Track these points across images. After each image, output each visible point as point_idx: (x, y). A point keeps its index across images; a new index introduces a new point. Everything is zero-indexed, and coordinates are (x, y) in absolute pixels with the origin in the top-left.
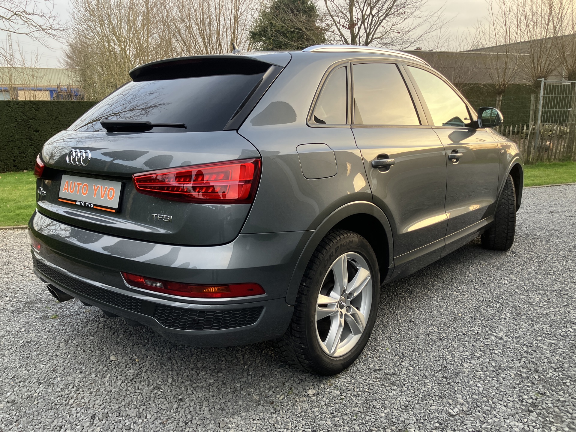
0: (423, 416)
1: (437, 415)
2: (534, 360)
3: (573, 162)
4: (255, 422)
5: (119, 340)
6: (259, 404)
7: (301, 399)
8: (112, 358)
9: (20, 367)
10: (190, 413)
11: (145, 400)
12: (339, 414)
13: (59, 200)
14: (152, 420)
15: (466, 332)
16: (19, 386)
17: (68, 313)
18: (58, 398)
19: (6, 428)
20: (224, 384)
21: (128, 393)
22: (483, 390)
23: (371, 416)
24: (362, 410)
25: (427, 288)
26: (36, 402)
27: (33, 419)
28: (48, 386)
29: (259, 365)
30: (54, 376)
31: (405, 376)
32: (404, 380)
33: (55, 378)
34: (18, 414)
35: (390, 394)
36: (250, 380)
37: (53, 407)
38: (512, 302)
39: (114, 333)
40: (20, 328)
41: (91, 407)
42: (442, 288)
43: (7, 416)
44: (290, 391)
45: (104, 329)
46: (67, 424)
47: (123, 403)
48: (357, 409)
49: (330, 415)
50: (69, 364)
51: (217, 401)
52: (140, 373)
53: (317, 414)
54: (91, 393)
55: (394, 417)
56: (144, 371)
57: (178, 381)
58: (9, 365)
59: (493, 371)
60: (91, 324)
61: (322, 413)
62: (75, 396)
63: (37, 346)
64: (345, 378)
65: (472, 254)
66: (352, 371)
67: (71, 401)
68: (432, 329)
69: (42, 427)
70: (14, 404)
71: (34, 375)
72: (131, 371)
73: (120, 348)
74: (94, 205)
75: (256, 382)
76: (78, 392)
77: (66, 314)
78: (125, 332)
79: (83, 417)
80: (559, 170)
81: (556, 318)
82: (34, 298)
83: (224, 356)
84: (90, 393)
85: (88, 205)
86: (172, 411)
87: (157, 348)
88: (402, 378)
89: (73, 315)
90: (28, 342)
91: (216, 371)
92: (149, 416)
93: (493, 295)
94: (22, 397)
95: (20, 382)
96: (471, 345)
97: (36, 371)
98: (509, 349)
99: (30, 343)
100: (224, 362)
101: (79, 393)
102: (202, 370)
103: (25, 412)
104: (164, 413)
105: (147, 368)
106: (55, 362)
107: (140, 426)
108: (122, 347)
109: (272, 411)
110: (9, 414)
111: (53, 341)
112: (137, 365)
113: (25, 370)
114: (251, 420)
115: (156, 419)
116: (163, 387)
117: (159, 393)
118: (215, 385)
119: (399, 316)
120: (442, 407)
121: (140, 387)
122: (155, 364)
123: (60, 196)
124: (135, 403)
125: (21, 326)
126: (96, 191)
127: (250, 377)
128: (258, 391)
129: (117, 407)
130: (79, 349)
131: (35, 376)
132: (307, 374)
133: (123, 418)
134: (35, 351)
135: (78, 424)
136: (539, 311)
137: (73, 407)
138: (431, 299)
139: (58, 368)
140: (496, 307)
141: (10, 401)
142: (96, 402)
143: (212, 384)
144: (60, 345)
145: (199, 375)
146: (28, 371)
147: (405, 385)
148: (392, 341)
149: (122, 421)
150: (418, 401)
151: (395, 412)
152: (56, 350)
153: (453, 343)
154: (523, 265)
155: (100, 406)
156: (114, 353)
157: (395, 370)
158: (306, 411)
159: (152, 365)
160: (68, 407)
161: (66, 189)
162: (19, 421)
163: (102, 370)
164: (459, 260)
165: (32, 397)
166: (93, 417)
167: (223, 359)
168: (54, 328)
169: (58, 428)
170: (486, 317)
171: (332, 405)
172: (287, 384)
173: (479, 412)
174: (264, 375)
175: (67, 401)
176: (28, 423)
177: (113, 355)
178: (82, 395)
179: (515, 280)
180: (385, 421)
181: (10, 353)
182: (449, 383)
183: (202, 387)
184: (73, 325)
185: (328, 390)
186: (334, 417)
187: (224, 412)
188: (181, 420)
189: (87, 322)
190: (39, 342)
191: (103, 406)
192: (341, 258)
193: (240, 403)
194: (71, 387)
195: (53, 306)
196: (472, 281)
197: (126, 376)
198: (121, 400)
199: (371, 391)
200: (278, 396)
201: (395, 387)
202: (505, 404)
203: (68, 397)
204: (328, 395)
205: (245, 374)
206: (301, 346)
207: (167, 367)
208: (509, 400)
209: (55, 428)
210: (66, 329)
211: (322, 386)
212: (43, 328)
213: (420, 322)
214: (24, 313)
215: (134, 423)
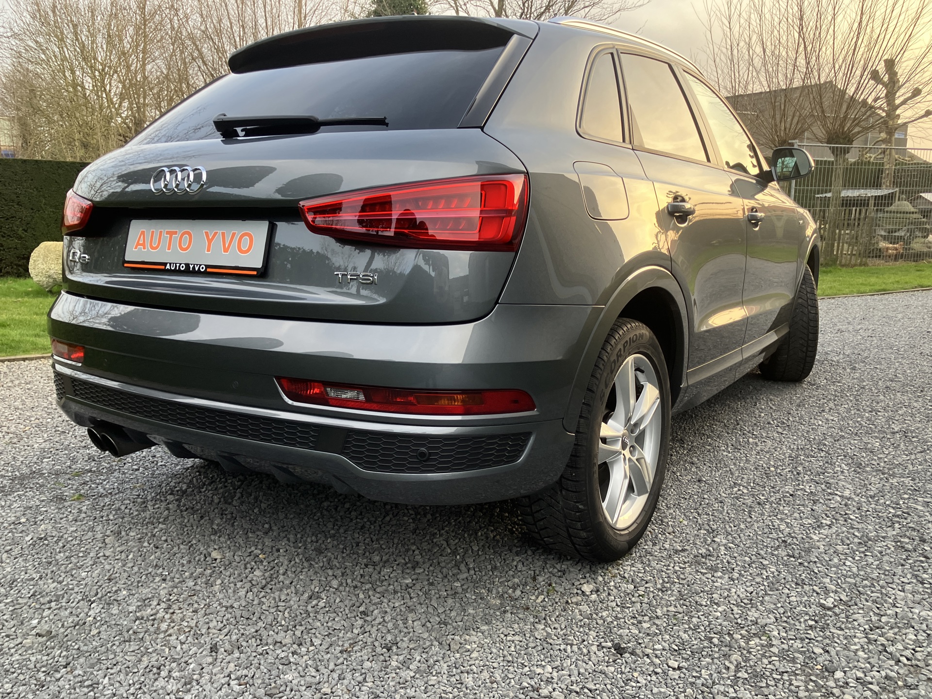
0: (782, 612)
1: (804, 609)
2: (911, 525)
3: (839, 267)
4: (509, 638)
5: (215, 527)
6: (505, 612)
7: (574, 600)
8: (215, 554)
9: (41, 578)
10: (389, 631)
11: (299, 617)
12: (646, 618)
13: (126, 265)
14: (324, 647)
15: (794, 492)
16: (49, 609)
17: (102, 490)
18: (137, 622)
19: (48, 679)
20: (432, 584)
21: (264, 607)
22: (859, 570)
23: (699, 617)
24: (681, 610)
25: (704, 434)
26: (94, 632)
27: (99, 659)
28: (109, 604)
29: (480, 553)
30: (114, 589)
31: (728, 557)
32: (728, 562)
33: (116, 591)
34: (64, 653)
35: (716, 584)
36: (474, 576)
37: (133, 637)
38: (842, 449)
39: (202, 517)
40: (18, 518)
41: (203, 633)
42: (728, 433)
43: (45, 658)
44: (551, 588)
45: (181, 511)
46: (167, 663)
47: (261, 624)
48: (672, 609)
49: (632, 621)
50: (136, 569)
51: (431, 610)
52: (275, 576)
53: (609, 619)
54: (195, 611)
55: (737, 616)
56: (281, 572)
57: (347, 584)
58: (17, 577)
59: (860, 543)
60: (154, 505)
61: (617, 618)
62: (167, 616)
63: (61, 544)
64: (632, 565)
65: (751, 387)
66: (638, 554)
67: (164, 626)
68: (739, 490)
69: (123, 671)
70: (52, 637)
71: (73, 589)
72: (257, 573)
73: (222, 539)
74: (207, 266)
75: (485, 578)
76: (171, 611)
77: (98, 493)
78: (222, 515)
79: (194, 649)
80: (825, 278)
81: (916, 468)
82: (25, 470)
83: (414, 544)
84: (193, 612)
85: (194, 268)
86: (356, 631)
87: (291, 537)
88: (725, 561)
89: (111, 493)
90: (41, 539)
91: (409, 565)
92: (317, 642)
93: (810, 441)
94: (63, 626)
95: (50, 602)
96: (809, 509)
97: (75, 582)
98: (868, 513)
99: (46, 539)
100: (417, 552)
101: (173, 613)
102: (384, 567)
103: (78, 649)
104: (341, 635)
105: (286, 567)
106: (107, 567)
107: (305, 657)
108: (227, 537)
109: (532, 620)
110: (48, 655)
111: (90, 534)
112: (265, 563)
113: (53, 582)
114: (502, 636)
115: (331, 645)
116: (323, 595)
117: (321, 604)
118: (418, 586)
119: (678, 474)
120: (806, 598)
121: (283, 598)
122: (297, 560)
123: (127, 259)
124: (283, 623)
125: (18, 514)
126: (210, 241)
127: (472, 572)
128: (494, 591)
129: (253, 630)
130: (146, 544)
131: (76, 589)
132: (568, 563)
133: (271, 647)
134: (60, 552)
135: (190, 661)
136: (886, 460)
137: (170, 635)
138: (717, 449)
139: (117, 575)
140: (822, 457)
141: (44, 633)
142: (211, 625)
143: (410, 585)
144: (107, 541)
145: (382, 573)
146: (60, 582)
147: (733, 569)
148: (684, 510)
149: (270, 652)
150: (766, 591)
151: (735, 608)
152: (100, 548)
153: (781, 508)
154: (835, 400)
155: (220, 630)
156: (216, 547)
157: (709, 550)
158: (591, 617)
159: (293, 562)
160: (162, 636)
161: (141, 245)
162: (71, 665)
163: (202, 574)
164: (736, 395)
165: (85, 623)
166: (214, 649)
167: (414, 548)
168: (83, 515)
169: (155, 670)
170: (813, 471)
171: (628, 605)
172: (540, 579)
173: (867, 601)
174: (494, 568)
175: (156, 626)
176: (92, 666)
177: (215, 549)
178: (181, 615)
179: (833, 420)
180: (726, 623)
181: (12, 558)
182: (800, 564)
183: (395, 592)
184: (119, 509)
185: (612, 583)
186: (640, 622)
187: (449, 626)
188: (376, 644)
189: (144, 502)
190: (62, 537)
191: (226, 630)
192: (628, 362)
193: (471, 611)
194: (155, 603)
195: (69, 482)
196: (769, 423)
197: (250, 581)
198: (254, 619)
199: (684, 582)
200: (533, 598)
201: (719, 574)
202: (900, 588)
203: (154, 620)
204: (615, 590)
205: (463, 567)
206: (578, 507)
207: (321, 564)
208: (903, 582)
209: (148, 670)
210: (108, 515)
211: (600, 579)
212: (61, 516)
213: (715, 481)
214: (16, 494)
215: (292, 653)
